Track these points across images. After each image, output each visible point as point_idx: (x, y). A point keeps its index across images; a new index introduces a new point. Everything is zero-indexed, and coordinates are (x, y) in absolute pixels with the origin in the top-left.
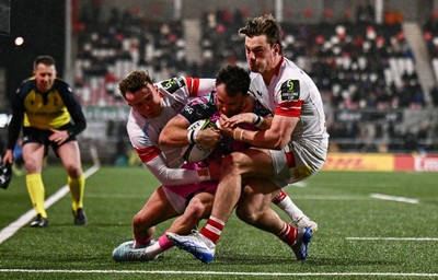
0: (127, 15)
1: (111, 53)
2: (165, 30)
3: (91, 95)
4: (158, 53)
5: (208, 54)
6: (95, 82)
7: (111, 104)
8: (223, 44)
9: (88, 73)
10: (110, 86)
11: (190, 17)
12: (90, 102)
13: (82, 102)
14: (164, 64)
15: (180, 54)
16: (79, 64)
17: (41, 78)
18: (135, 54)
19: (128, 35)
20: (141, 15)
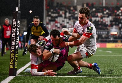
0: (61, 4)
1: (57, 15)
2: (72, 8)
3: (51, 27)
4: (70, 15)
6: (52, 23)
9: (50, 21)
10: (56, 24)
11: (79, 5)
13: (48, 28)
14: (71, 18)
15: (76, 15)
16: (47, 18)
17: (35, 22)
18: (63, 15)
19: (61, 10)
20: (65, 4)
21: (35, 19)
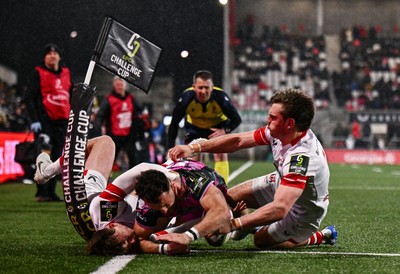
0: (277, 31)
1: (263, 64)
2: (309, 44)
3: (246, 100)
4: (304, 64)
5: (346, 65)
6: (249, 89)
7: (263, 108)
8: (359, 57)
9: (244, 82)
10: (262, 93)
11: (331, 33)
12: (246, 106)
13: (238, 105)
14: (308, 73)
15: (322, 65)
16: (236, 73)
17: (199, 90)
18: (283, 65)
19: (278, 49)
20: (288, 31)
21: (199, 80)
